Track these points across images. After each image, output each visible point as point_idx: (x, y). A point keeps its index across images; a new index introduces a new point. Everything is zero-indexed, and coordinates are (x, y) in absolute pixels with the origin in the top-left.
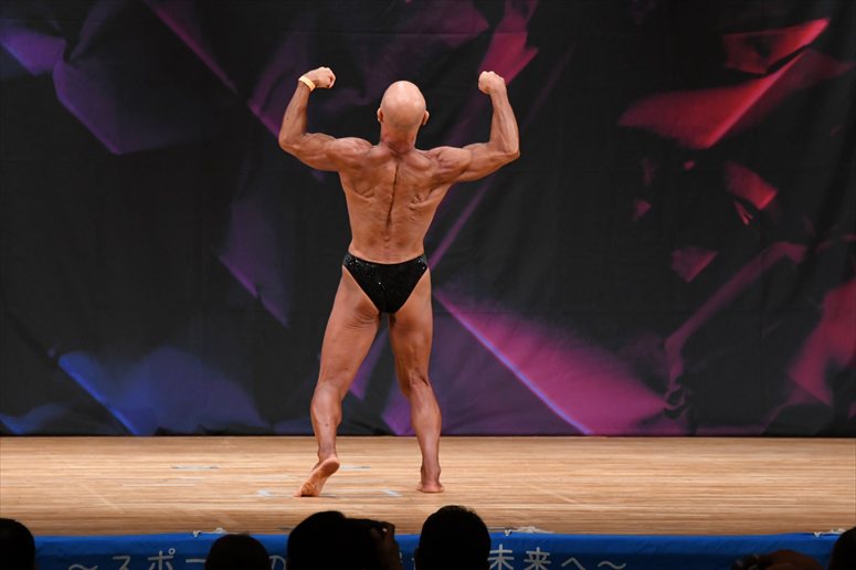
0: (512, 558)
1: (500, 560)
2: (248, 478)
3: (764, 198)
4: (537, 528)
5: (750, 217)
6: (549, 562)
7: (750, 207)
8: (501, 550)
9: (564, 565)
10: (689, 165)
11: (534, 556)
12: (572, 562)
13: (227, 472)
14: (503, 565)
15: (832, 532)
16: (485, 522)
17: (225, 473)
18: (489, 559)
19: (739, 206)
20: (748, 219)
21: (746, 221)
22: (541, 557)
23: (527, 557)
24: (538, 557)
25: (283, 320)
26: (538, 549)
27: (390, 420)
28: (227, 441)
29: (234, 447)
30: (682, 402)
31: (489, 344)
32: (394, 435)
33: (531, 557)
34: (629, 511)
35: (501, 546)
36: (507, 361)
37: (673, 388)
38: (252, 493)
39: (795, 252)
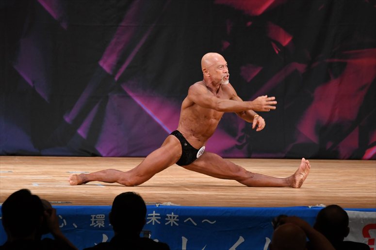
0: (160, 218)
1: (154, 219)
2: (28, 177)
3: (286, 41)
4: (172, 203)
5: (279, 50)
6: (178, 220)
7: (279, 45)
8: (154, 214)
9: (185, 221)
10: (249, 24)
11: (171, 217)
12: (189, 220)
13: (17, 174)
14: (155, 221)
15: (317, 206)
16: (144, 199)
17: (16, 175)
18: (148, 218)
19: (274, 45)
20: (278, 51)
21: (277, 52)
22: (174, 217)
23: (167, 217)
24: (172, 218)
25: (46, 99)
26: (173, 213)
27: (99, 149)
28: (17, 158)
29: (21, 161)
30: (244, 141)
31: (149, 112)
32: (101, 156)
33: (169, 217)
34: (218, 195)
35: (154, 212)
36: (158, 120)
37: (240, 134)
38: (29, 185)
39: (301, 67)
